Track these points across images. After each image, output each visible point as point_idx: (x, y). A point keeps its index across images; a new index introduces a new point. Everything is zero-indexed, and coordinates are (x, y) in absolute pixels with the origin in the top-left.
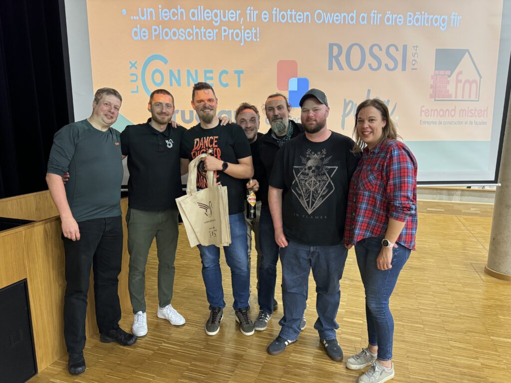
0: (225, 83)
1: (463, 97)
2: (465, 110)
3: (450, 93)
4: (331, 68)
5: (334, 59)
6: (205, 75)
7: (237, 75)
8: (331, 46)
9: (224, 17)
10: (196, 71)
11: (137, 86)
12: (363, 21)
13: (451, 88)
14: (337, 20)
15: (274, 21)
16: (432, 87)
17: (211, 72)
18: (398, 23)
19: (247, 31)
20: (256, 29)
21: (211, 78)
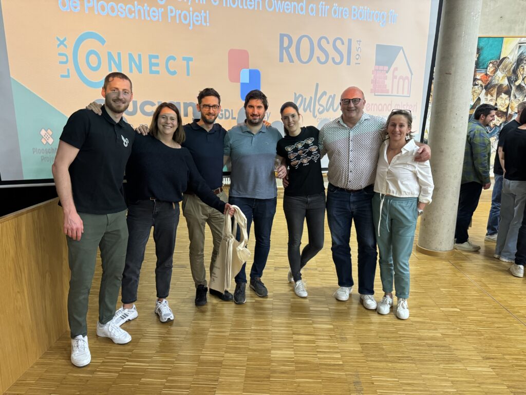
0: (172, 70)
1: (397, 92)
2: (399, 105)
3: (387, 88)
4: (281, 60)
5: (284, 51)
6: (150, 61)
7: (185, 62)
8: (282, 36)
10: (140, 56)
11: (68, 70)
12: (312, 11)
13: (388, 82)
14: (288, 9)
15: (224, 5)
16: (372, 82)
17: (157, 57)
18: (344, 16)
19: (196, 13)
20: (205, 12)
21: (157, 65)
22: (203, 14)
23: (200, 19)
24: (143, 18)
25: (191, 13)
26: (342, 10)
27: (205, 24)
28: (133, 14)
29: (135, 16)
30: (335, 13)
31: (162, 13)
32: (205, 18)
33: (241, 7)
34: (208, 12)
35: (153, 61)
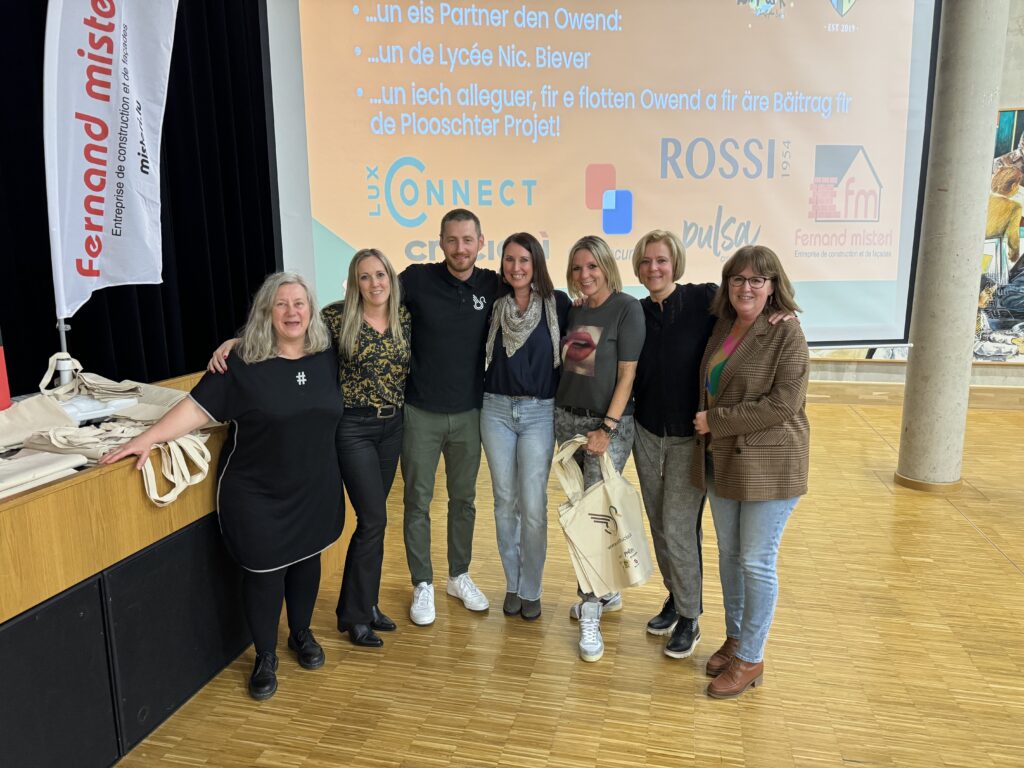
0: (508, 199)
1: (856, 216)
2: (860, 235)
3: (837, 210)
4: (664, 174)
6: (480, 187)
7: (526, 187)
8: (665, 142)
9: (509, 101)
10: (467, 182)
11: (379, 206)
12: (711, 104)
13: (839, 203)
14: (674, 104)
15: (582, 106)
16: (811, 201)
17: (489, 183)
18: (761, 108)
19: (543, 121)
20: (555, 119)
21: (489, 193)
22: (552, 121)
23: (547, 128)
24: (472, 133)
25: (536, 121)
26: (758, 101)
27: (553, 135)
28: (460, 130)
29: (462, 132)
30: (747, 105)
31: (498, 125)
32: (555, 125)
33: (605, 106)
34: (558, 118)
35: (484, 188)
